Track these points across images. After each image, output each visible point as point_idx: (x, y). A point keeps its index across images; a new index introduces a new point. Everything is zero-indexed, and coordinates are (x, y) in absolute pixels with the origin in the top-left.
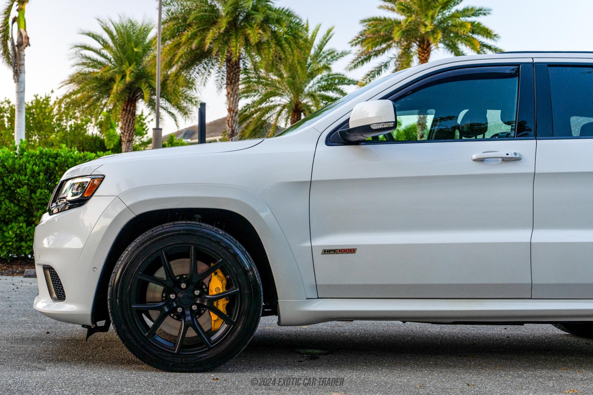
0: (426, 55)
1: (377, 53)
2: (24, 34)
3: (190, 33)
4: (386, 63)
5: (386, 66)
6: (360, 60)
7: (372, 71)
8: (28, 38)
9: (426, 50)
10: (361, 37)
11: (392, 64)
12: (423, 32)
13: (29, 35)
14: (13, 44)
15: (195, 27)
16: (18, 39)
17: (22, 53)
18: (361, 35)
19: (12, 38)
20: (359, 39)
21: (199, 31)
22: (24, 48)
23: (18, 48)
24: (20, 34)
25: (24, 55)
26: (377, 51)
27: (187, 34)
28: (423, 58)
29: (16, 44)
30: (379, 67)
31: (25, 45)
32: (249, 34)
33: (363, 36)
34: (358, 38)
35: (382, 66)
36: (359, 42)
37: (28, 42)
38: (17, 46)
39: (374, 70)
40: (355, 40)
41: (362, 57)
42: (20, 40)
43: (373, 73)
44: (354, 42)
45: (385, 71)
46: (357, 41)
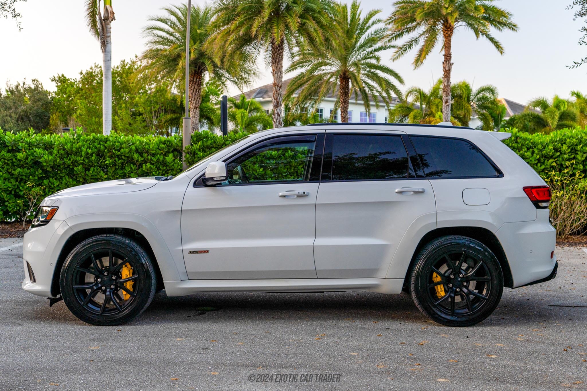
0: (450, 32)
1: (409, 30)
2: (109, 9)
3: (238, 22)
4: (416, 38)
5: (416, 41)
6: (394, 35)
7: (405, 45)
8: (113, 13)
9: (449, 28)
10: (394, 17)
11: (421, 40)
12: (445, 13)
13: (114, 11)
14: (100, 18)
15: (242, 17)
16: (104, 14)
17: (109, 26)
18: (394, 16)
19: (99, 12)
20: (392, 19)
21: (246, 20)
22: (110, 22)
23: (105, 22)
24: (107, 10)
25: (110, 28)
26: (408, 28)
27: (236, 22)
28: (447, 35)
29: (103, 18)
30: (410, 42)
31: (110, 19)
33: (395, 16)
34: (391, 18)
35: (413, 41)
36: (392, 22)
37: (114, 16)
38: (104, 20)
39: (406, 44)
40: (388, 20)
41: (396, 34)
42: (106, 15)
43: (405, 47)
44: (388, 22)
45: (415, 46)
46: (390, 21)
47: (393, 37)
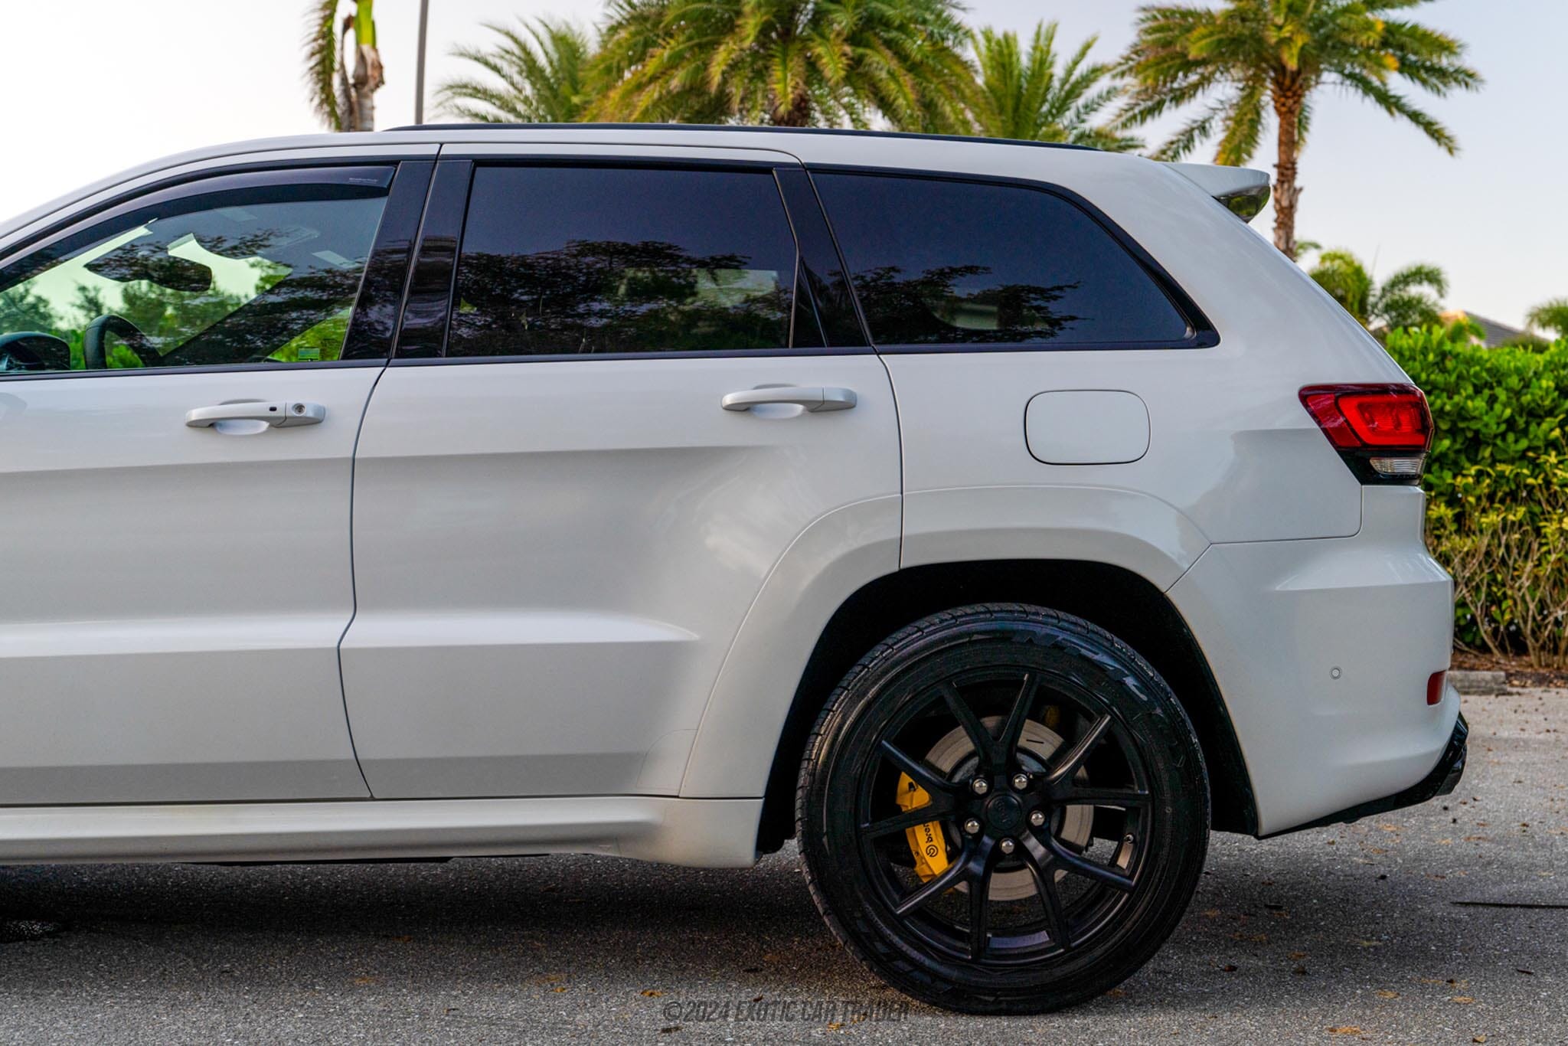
0: (1291, 101)
1: (1180, 97)
2: (370, 55)
3: (666, 53)
4: (1204, 122)
5: (1203, 128)
6: (1137, 110)
7: (1172, 143)
8: (380, 67)
9: (1289, 89)
10: (1134, 56)
11: (1217, 126)
12: (1273, 41)
13: (383, 62)
14: (344, 80)
15: (681, 39)
16: (355, 71)
17: (367, 103)
18: (1136, 53)
19: (342, 66)
20: (1131, 63)
21: (691, 48)
22: (372, 91)
23: (357, 91)
24: (361, 58)
25: (373, 108)
26: (1177, 89)
27: (661, 54)
28: (1284, 109)
29: (351, 81)
30: (1186, 132)
31: (372, 83)
32: (819, 57)
33: (1139, 56)
34: (1128, 59)
35: (1193, 129)
36: (1131, 69)
37: (381, 75)
38: (355, 86)
39: (1175, 138)
40: (1120, 64)
41: (1143, 105)
42: (361, 72)
43: (1174, 146)
44: (1120, 69)
45: (1201, 142)
46: (1124, 68)
47: (1134, 117)
